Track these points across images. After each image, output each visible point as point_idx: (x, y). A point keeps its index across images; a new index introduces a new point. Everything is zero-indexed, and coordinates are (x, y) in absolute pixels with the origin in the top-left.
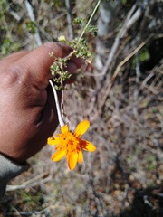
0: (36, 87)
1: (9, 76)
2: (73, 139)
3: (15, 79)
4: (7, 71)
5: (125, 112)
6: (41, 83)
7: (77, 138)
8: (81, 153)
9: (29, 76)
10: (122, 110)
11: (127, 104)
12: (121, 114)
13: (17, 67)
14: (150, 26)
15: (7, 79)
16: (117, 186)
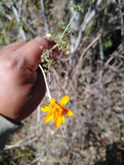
0: (30, 69)
1: (10, 62)
2: (59, 108)
3: (15, 64)
4: (9, 58)
5: (95, 86)
6: (33, 66)
7: (61, 107)
8: (63, 117)
9: (25, 62)
10: (92, 85)
11: (96, 80)
12: (92, 88)
13: (16, 55)
14: (110, 21)
15: (9, 64)
16: (91, 143)
